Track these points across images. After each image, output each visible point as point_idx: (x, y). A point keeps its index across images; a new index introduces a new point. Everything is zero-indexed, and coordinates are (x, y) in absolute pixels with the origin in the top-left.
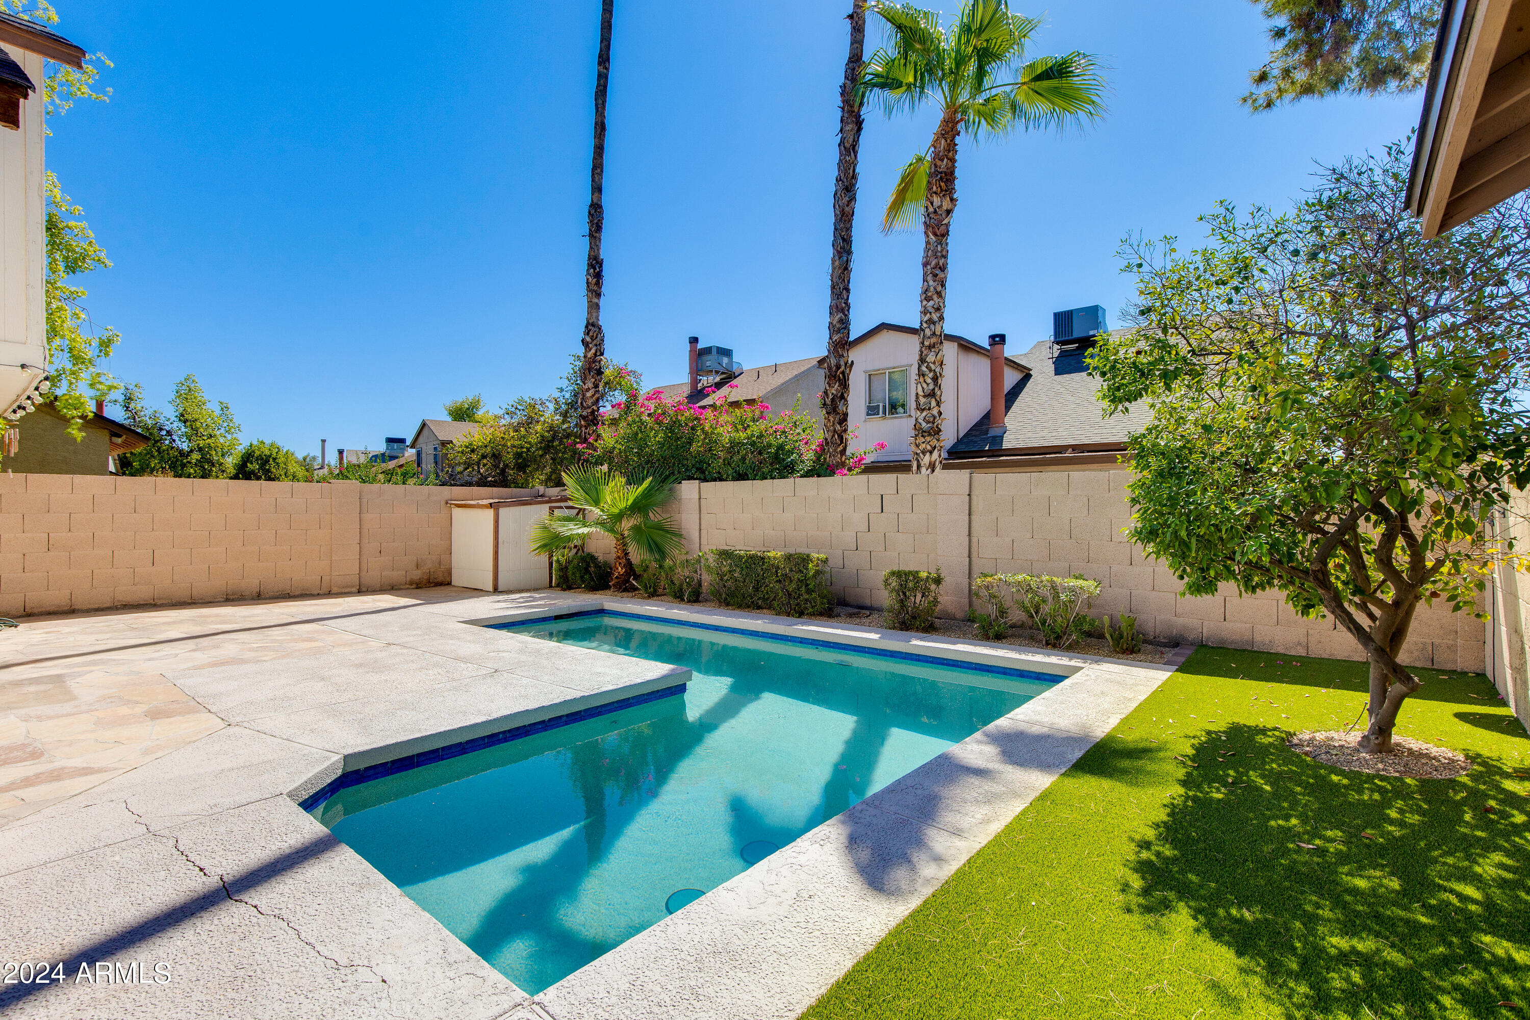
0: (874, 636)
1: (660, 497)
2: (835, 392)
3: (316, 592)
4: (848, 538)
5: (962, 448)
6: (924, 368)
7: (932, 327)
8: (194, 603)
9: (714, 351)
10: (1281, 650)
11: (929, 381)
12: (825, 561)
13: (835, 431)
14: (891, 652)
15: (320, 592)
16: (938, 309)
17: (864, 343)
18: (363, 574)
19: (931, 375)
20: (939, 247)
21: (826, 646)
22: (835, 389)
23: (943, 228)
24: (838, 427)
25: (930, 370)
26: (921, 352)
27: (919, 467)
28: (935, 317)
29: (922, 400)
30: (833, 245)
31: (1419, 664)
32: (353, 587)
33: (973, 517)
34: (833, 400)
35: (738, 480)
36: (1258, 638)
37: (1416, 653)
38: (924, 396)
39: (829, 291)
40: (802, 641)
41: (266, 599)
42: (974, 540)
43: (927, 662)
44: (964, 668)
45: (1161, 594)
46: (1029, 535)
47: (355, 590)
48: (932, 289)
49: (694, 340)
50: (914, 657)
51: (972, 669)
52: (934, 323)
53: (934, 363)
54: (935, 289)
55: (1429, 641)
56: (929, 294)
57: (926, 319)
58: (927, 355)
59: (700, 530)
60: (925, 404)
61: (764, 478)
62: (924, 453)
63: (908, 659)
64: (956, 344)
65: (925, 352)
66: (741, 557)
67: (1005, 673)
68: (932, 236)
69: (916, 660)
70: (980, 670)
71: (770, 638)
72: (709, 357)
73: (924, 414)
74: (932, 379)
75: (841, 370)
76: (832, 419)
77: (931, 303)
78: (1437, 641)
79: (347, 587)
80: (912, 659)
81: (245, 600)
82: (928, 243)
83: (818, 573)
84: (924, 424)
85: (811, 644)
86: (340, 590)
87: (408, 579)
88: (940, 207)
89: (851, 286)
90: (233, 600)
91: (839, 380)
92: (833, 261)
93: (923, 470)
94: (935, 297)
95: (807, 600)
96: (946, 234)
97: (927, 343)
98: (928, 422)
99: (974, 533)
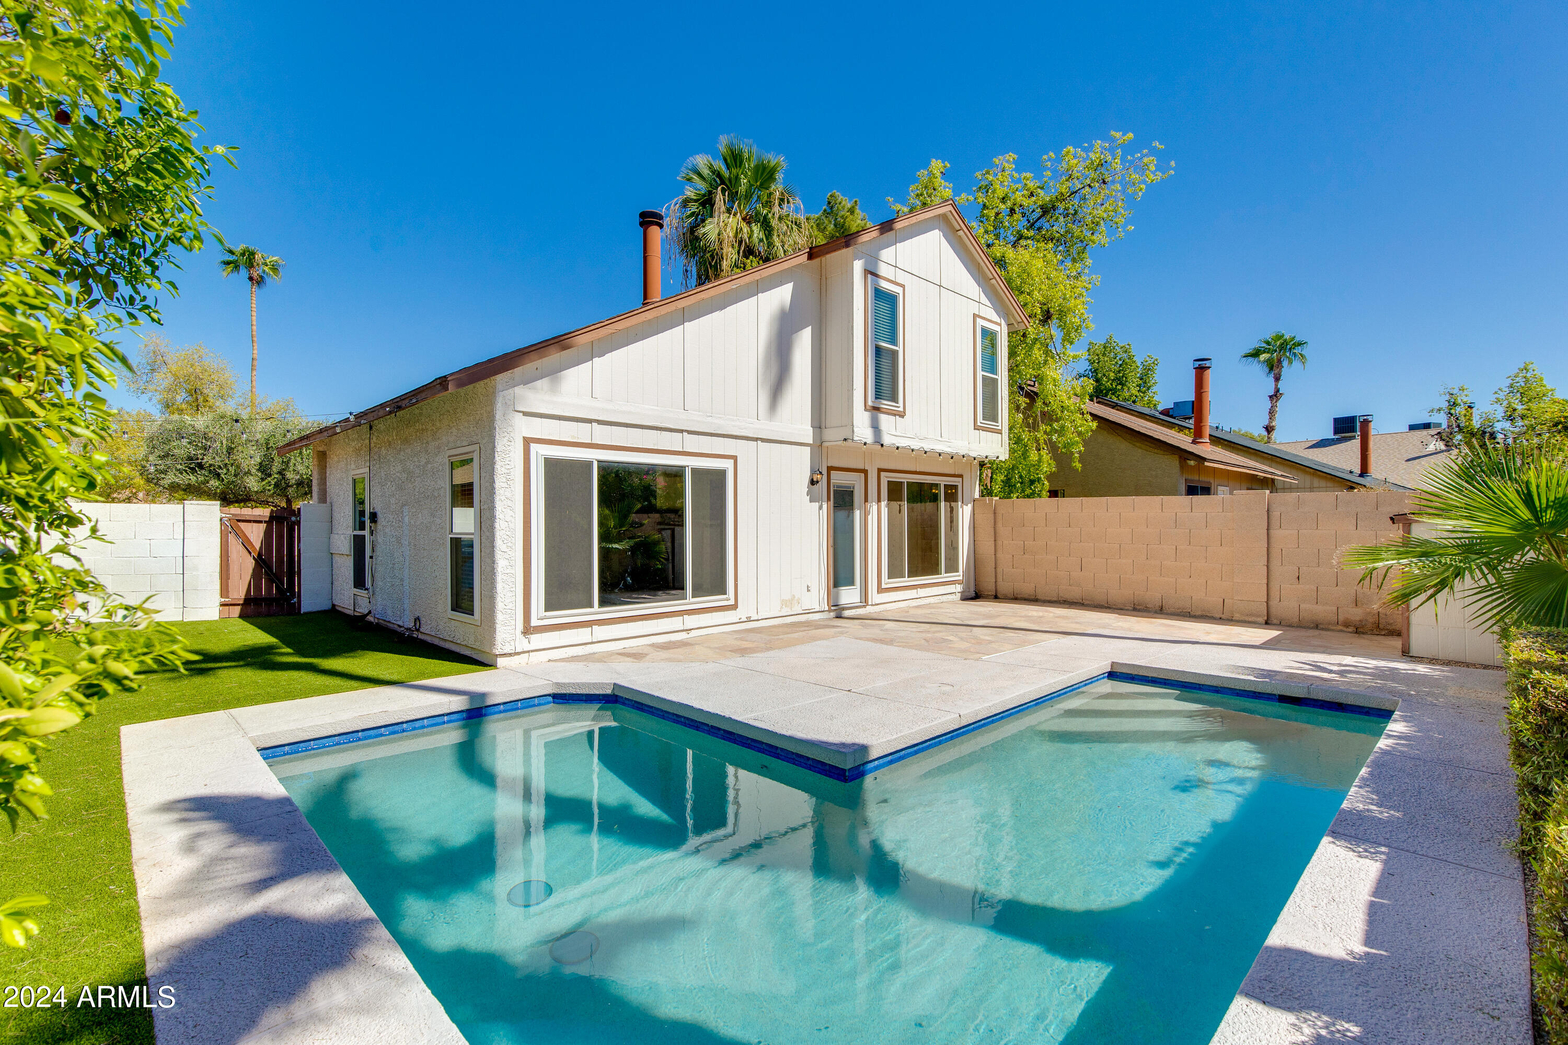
3: (1218, 616)
8: (1109, 608)
15: (1223, 617)
18: (1274, 603)
32: (1259, 616)
41: (1167, 614)
47: (1262, 620)
79: (1251, 615)
81: (1149, 612)
86: (1243, 618)
87: (1341, 618)
90: (1139, 610)
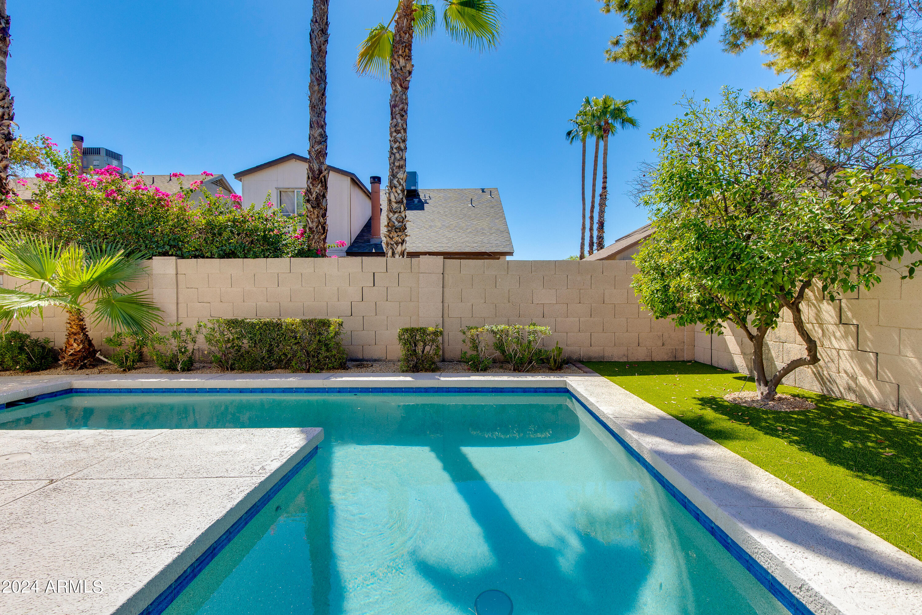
0: (409, 379)
1: (128, 272)
2: (318, 191)
4: (344, 306)
5: (355, 250)
6: (395, 182)
7: (400, 152)
9: (103, 153)
10: (616, 360)
11: (399, 192)
12: (341, 325)
13: (319, 222)
14: (425, 388)
16: (404, 141)
17: (276, 166)
19: (400, 188)
20: (404, 96)
21: (365, 392)
22: (318, 189)
23: (406, 82)
24: (321, 220)
25: (400, 184)
26: (393, 170)
27: (393, 254)
28: (402, 146)
29: (394, 205)
30: (312, 73)
31: (670, 360)
33: (445, 289)
34: (317, 198)
35: (223, 257)
36: (606, 354)
37: (670, 354)
38: (396, 203)
39: (308, 110)
40: (341, 391)
42: (446, 305)
43: (455, 392)
44: (484, 392)
45: (560, 334)
46: (483, 301)
48: (400, 125)
49: (78, 139)
50: (445, 390)
51: (490, 392)
52: (402, 150)
53: (402, 179)
54: (402, 125)
55: (674, 348)
56: (398, 128)
57: (396, 146)
58: (397, 173)
59: (177, 303)
60: (396, 208)
61: (256, 256)
62: (397, 244)
63: (440, 392)
64: (349, 179)
65: (396, 170)
66: (253, 325)
67: (513, 392)
68: (398, 86)
69: (446, 392)
70: (495, 392)
71: (306, 392)
72: (96, 157)
73: (396, 215)
74: (401, 191)
75: (323, 174)
76: (316, 213)
77: (399, 135)
78: (677, 347)
80: (443, 392)
82: (395, 91)
83: (337, 334)
84: (396, 223)
85: (350, 392)
88: (405, 67)
89: (327, 109)
91: (321, 181)
92: (311, 87)
93: (397, 256)
94: (402, 131)
95: (327, 357)
96: (407, 88)
97: (397, 164)
98: (399, 222)
99: (446, 301)
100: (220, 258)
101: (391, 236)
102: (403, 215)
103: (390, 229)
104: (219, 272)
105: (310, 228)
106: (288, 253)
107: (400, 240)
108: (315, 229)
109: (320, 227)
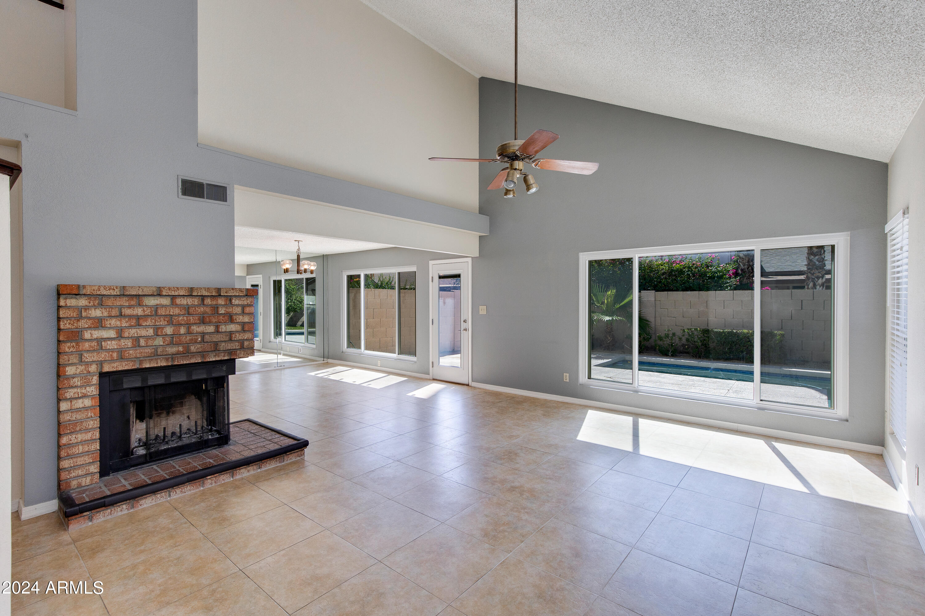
12: (783, 336)
35: (686, 291)
59: (655, 317)
60: (817, 252)
62: (818, 278)
73: (817, 257)
84: (817, 263)
93: (818, 287)
98: (819, 262)
100: (683, 291)
101: (812, 272)
102: (823, 256)
103: (810, 267)
104: (682, 299)
105: (742, 269)
106: (727, 287)
107: (820, 275)
108: (746, 270)
109: (750, 268)
